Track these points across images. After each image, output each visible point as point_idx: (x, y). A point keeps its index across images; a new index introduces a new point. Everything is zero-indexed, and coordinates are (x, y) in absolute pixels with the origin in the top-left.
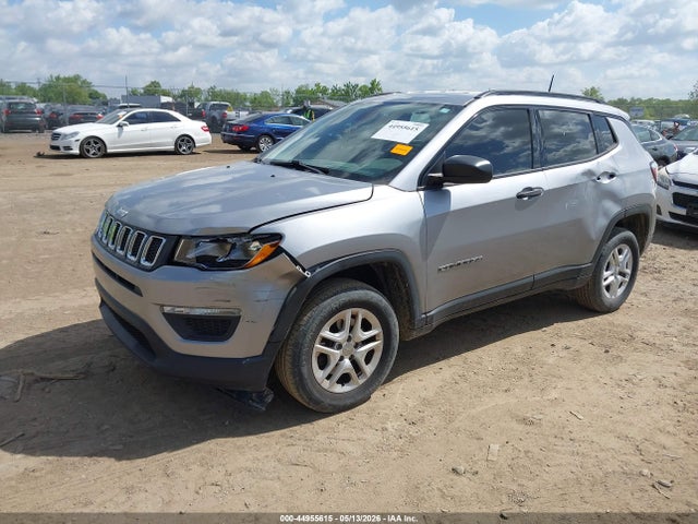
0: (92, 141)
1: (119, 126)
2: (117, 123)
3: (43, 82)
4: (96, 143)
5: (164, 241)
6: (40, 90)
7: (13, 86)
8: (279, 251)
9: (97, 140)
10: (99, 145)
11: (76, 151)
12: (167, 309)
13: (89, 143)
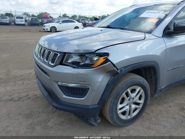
0: (53, 27)
1: (60, 23)
2: (59, 23)
3: (38, 14)
4: (54, 28)
5: (59, 55)
6: (37, 16)
7: (31, 15)
8: (107, 60)
9: (55, 27)
10: (55, 29)
11: (49, 30)
12: (59, 83)
13: (52, 28)
